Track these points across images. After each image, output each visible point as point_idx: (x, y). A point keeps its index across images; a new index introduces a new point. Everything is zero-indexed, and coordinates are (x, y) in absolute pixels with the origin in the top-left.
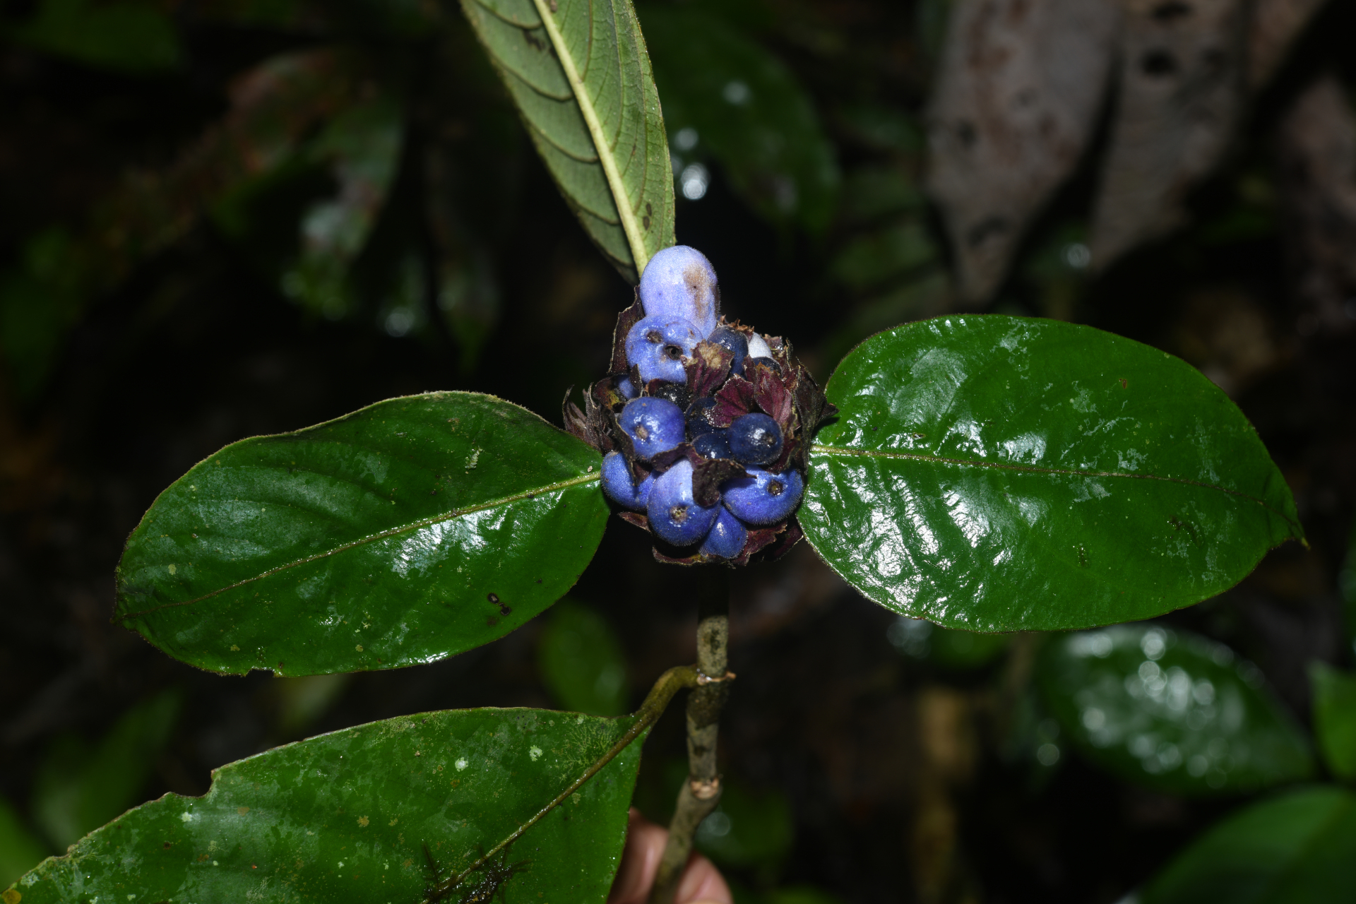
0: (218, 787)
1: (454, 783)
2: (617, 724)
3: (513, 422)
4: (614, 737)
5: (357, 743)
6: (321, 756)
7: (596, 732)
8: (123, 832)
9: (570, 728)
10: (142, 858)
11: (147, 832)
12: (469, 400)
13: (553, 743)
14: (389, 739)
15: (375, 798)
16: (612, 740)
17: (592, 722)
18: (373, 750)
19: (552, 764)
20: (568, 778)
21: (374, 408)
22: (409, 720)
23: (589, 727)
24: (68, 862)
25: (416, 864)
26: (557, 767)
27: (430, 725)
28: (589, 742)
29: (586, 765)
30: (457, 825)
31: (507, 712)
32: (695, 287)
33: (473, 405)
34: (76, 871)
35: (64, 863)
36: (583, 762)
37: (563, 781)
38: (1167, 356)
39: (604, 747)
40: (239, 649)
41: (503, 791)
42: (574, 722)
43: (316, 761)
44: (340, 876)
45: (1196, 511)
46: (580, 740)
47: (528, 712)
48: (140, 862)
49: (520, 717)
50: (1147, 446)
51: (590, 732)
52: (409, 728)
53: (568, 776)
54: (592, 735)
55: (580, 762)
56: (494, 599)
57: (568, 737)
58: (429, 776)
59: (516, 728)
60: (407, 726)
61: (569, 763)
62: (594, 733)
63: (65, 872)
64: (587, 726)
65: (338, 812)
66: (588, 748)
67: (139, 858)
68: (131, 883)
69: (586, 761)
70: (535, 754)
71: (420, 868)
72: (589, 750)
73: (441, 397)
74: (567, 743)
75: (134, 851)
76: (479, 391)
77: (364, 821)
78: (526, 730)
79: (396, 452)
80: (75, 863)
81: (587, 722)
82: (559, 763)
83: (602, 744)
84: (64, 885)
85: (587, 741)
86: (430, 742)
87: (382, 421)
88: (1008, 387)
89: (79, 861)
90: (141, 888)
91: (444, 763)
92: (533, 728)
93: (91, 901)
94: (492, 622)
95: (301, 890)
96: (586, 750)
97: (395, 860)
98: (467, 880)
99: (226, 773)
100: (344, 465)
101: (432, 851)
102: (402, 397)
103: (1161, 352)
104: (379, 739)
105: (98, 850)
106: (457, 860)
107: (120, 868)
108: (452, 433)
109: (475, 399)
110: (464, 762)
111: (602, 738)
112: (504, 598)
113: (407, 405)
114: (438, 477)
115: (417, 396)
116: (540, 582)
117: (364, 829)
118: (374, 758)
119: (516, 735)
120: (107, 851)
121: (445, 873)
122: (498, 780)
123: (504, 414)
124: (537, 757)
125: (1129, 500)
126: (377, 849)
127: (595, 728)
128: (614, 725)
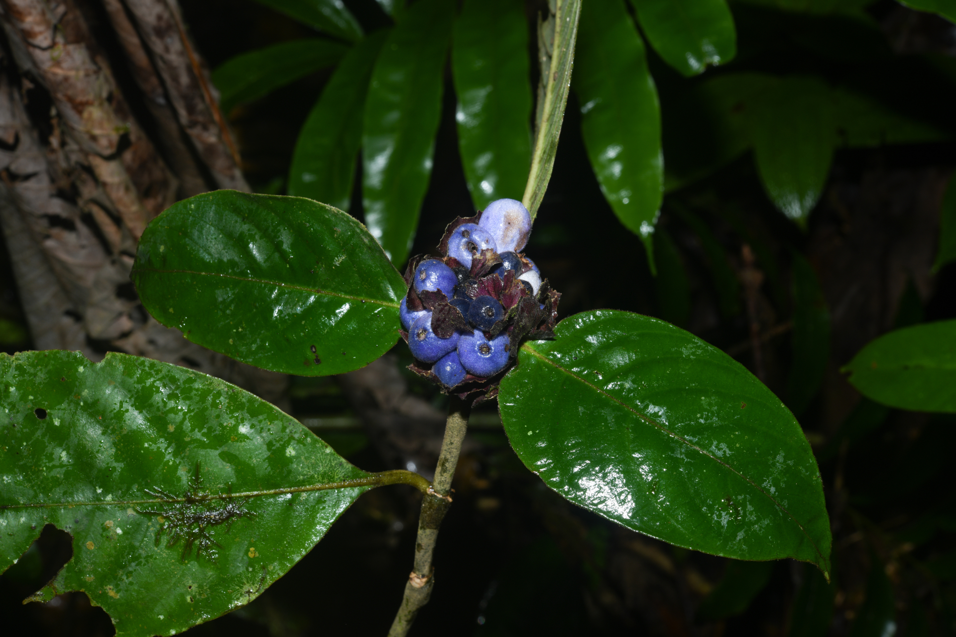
0: (106, 362)
1: (233, 438)
2: (350, 469)
3: (369, 248)
4: (346, 476)
5: (190, 381)
6: (167, 376)
7: (335, 465)
8: (46, 359)
9: (319, 451)
10: (48, 379)
11: (58, 366)
12: (350, 221)
13: (304, 453)
14: (209, 389)
15: (184, 419)
16: (343, 477)
17: (335, 457)
18: (197, 390)
19: (297, 465)
20: (304, 481)
21: (297, 200)
22: (225, 384)
23: (332, 459)
24: (12, 360)
25: (189, 472)
26: (300, 469)
27: (236, 395)
28: (328, 468)
29: (319, 480)
30: (223, 465)
31: (284, 416)
32: (509, 223)
33: (351, 226)
34: (13, 368)
35: (9, 360)
36: (318, 478)
37: (299, 480)
38: (783, 406)
39: (336, 477)
40: (173, 312)
41: (260, 461)
42: (323, 449)
43: (163, 378)
44: (142, 452)
45: (748, 503)
46: (322, 462)
47: (297, 423)
48: (46, 381)
49: (291, 424)
50: (736, 447)
51: (331, 462)
52: (223, 389)
53: (304, 479)
54: (331, 465)
55: (316, 476)
56: (314, 350)
57: (316, 456)
58: (221, 425)
59: (286, 429)
60: (223, 387)
61: (309, 472)
62: (333, 464)
63: (7, 365)
64: (330, 457)
65: (160, 413)
66: (325, 471)
67: (47, 378)
68: (35, 390)
69: (320, 478)
70: (290, 452)
71: (190, 477)
72: (325, 473)
73: (336, 211)
74: (313, 459)
75: (46, 373)
76: (358, 219)
77: (171, 428)
78: (291, 434)
79: (301, 236)
80: (14, 363)
81: (331, 454)
82: (302, 468)
83: (335, 474)
84: (3, 372)
85: (327, 466)
86: (232, 406)
87: (300, 211)
88: (668, 372)
89: (17, 363)
90: (39, 396)
91: (233, 423)
92: (296, 436)
93: (10, 388)
94: (307, 363)
95: (118, 447)
96: (323, 471)
97: (178, 463)
98: (213, 503)
99: (114, 357)
100: (271, 229)
101: (201, 470)
102: (315, 201)
103: (781, 402)
104: (204, 386)
105: (29, 363)
106: (213, 485)
107: (34, 379)
108: (334, 238)
109: (354, 222)
110: (245, 429)
111: (337, 471)
112: (320, 353)
113: (316, 207)
114: (318, 263)
115: (323, 204)
116: (344, 354)
117: (169, 433)
118: (195, 395)
119: (284, 433)
120: (33, 365)
121: (204, 490)
122: (260, 453)
123: (366, 241)
124: (290, 455)
125: (705, 471)
126: (170, 450)
127: (335, 462)
128: (348, 468)
